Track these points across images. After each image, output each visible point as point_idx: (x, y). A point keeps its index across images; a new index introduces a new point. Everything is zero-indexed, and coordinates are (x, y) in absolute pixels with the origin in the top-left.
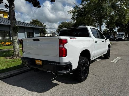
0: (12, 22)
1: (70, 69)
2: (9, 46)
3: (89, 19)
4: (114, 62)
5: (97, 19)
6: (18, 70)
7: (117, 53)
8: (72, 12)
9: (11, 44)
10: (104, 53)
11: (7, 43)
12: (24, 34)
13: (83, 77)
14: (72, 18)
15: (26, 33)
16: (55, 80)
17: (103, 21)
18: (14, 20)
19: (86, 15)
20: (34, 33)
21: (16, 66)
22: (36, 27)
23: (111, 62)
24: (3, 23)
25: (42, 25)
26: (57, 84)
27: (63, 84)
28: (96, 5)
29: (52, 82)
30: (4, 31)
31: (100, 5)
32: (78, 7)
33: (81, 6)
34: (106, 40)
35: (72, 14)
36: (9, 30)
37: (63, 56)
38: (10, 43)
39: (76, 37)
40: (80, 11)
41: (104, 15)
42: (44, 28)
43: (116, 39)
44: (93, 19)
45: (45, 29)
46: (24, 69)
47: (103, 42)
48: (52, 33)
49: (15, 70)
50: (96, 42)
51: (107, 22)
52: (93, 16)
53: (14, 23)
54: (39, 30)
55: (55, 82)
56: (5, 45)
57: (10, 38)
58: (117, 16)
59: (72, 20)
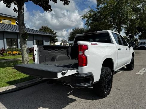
0: (21, 28)
1: (91, 82)
2: (16, 55)
3: (106, 25)
4: (140, 74)
5: (115, 24)
6: (28, 81)
7: (142, 63)
8: (86, 16)
9: (19, 53)
10: (127, 63)
11: (14, 52)
12: (33, 42)
13: (105, 91)
14: (86, 24)
15: (35, 41)
16: (72, 95)
17: (123, 27)
18: (23, 25)
19: (102, 20)
20: (44, 41)
21: (26, 77)
22: (46, 34)
23: (137, 74)
24: (10, 31)
25: (52, 32)
26: (75, 100)
27: (82, 99)
28: (114, 8)
29: (68, 97)
30: (11, 39)
31: (119, 8)
32: (93, 12)
33: (97, 9)
34: (130, 47)
35: (86, 19)
36: (16, 38)
37: (83, 65)
38: (17, 52)
39: (97, 43)
40: (95, 15)
41: (124, 19)
42: (54, 35)
43: (137, 48)
44: (110, 24)
45: (56, 36)
46: (34, 81)
47: (126, 49)
48: (63, 41)
49: (24, 83)
50: (119, 49)
51: (126, 28)
52: (110, 21)
53: (22, 29)
54: (49, 38)
55: (71, 97)
56: (12, 55)
57: (18, 47)
58: (139, 21)
59: (86, 25)
